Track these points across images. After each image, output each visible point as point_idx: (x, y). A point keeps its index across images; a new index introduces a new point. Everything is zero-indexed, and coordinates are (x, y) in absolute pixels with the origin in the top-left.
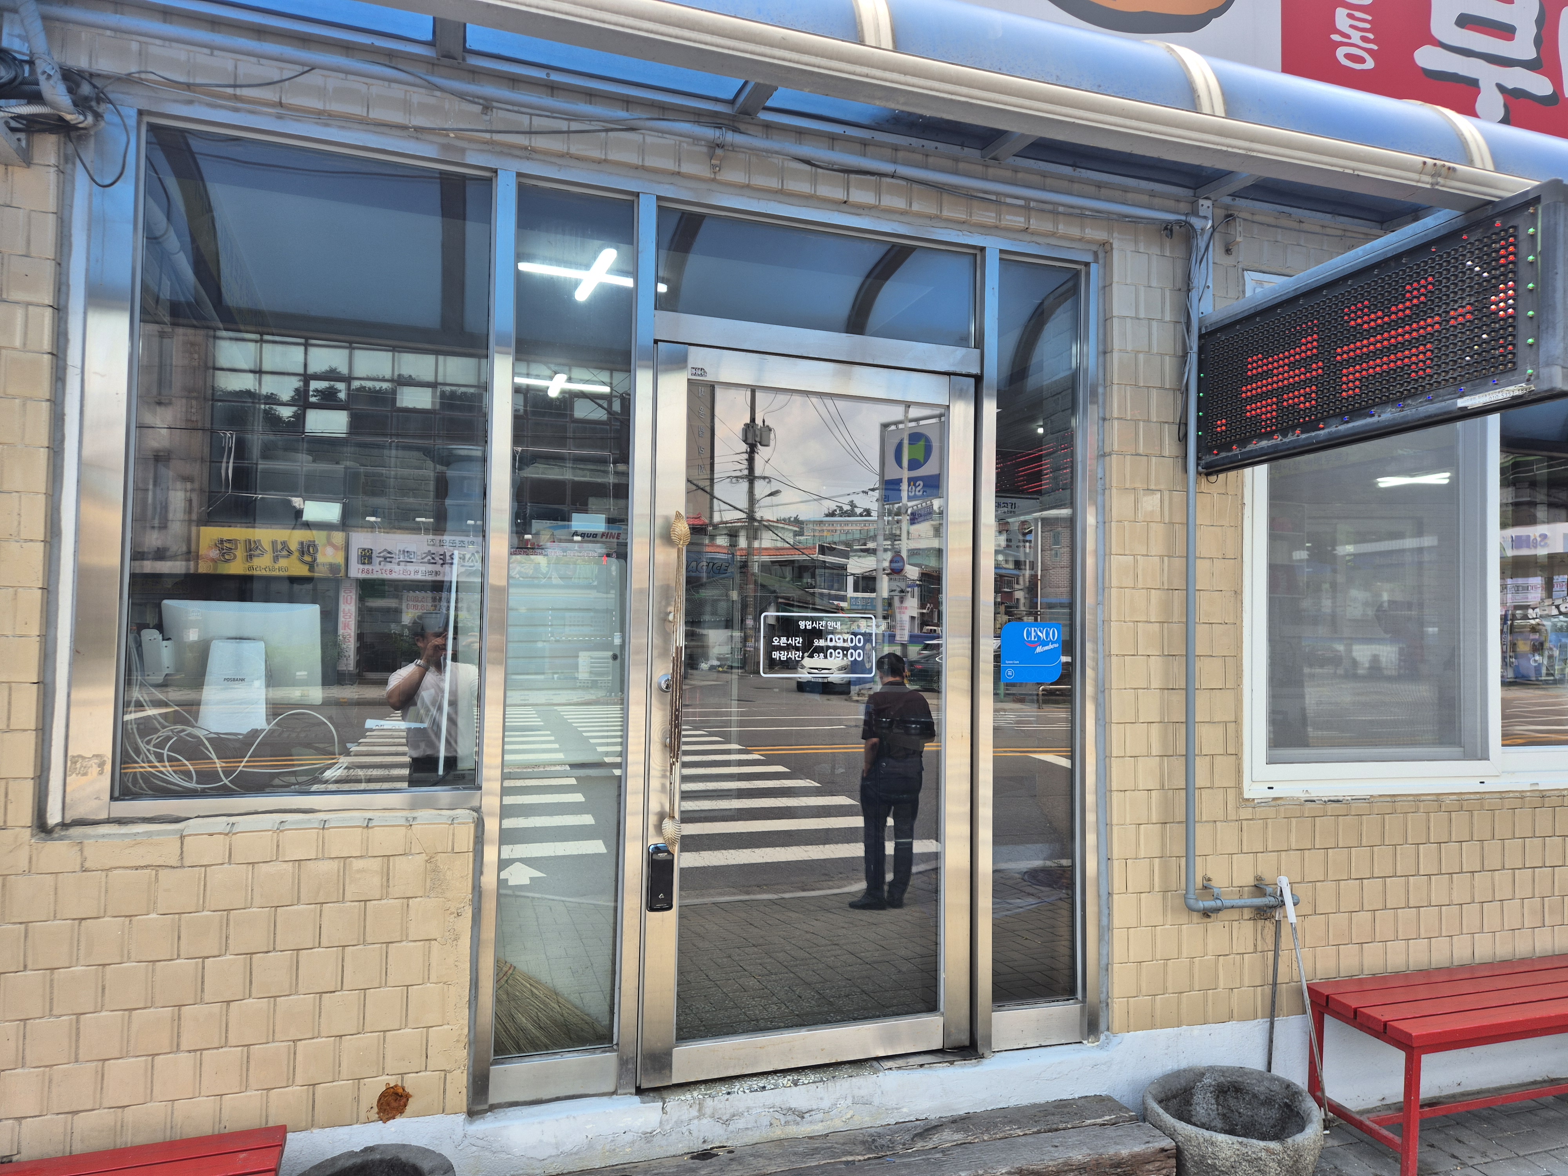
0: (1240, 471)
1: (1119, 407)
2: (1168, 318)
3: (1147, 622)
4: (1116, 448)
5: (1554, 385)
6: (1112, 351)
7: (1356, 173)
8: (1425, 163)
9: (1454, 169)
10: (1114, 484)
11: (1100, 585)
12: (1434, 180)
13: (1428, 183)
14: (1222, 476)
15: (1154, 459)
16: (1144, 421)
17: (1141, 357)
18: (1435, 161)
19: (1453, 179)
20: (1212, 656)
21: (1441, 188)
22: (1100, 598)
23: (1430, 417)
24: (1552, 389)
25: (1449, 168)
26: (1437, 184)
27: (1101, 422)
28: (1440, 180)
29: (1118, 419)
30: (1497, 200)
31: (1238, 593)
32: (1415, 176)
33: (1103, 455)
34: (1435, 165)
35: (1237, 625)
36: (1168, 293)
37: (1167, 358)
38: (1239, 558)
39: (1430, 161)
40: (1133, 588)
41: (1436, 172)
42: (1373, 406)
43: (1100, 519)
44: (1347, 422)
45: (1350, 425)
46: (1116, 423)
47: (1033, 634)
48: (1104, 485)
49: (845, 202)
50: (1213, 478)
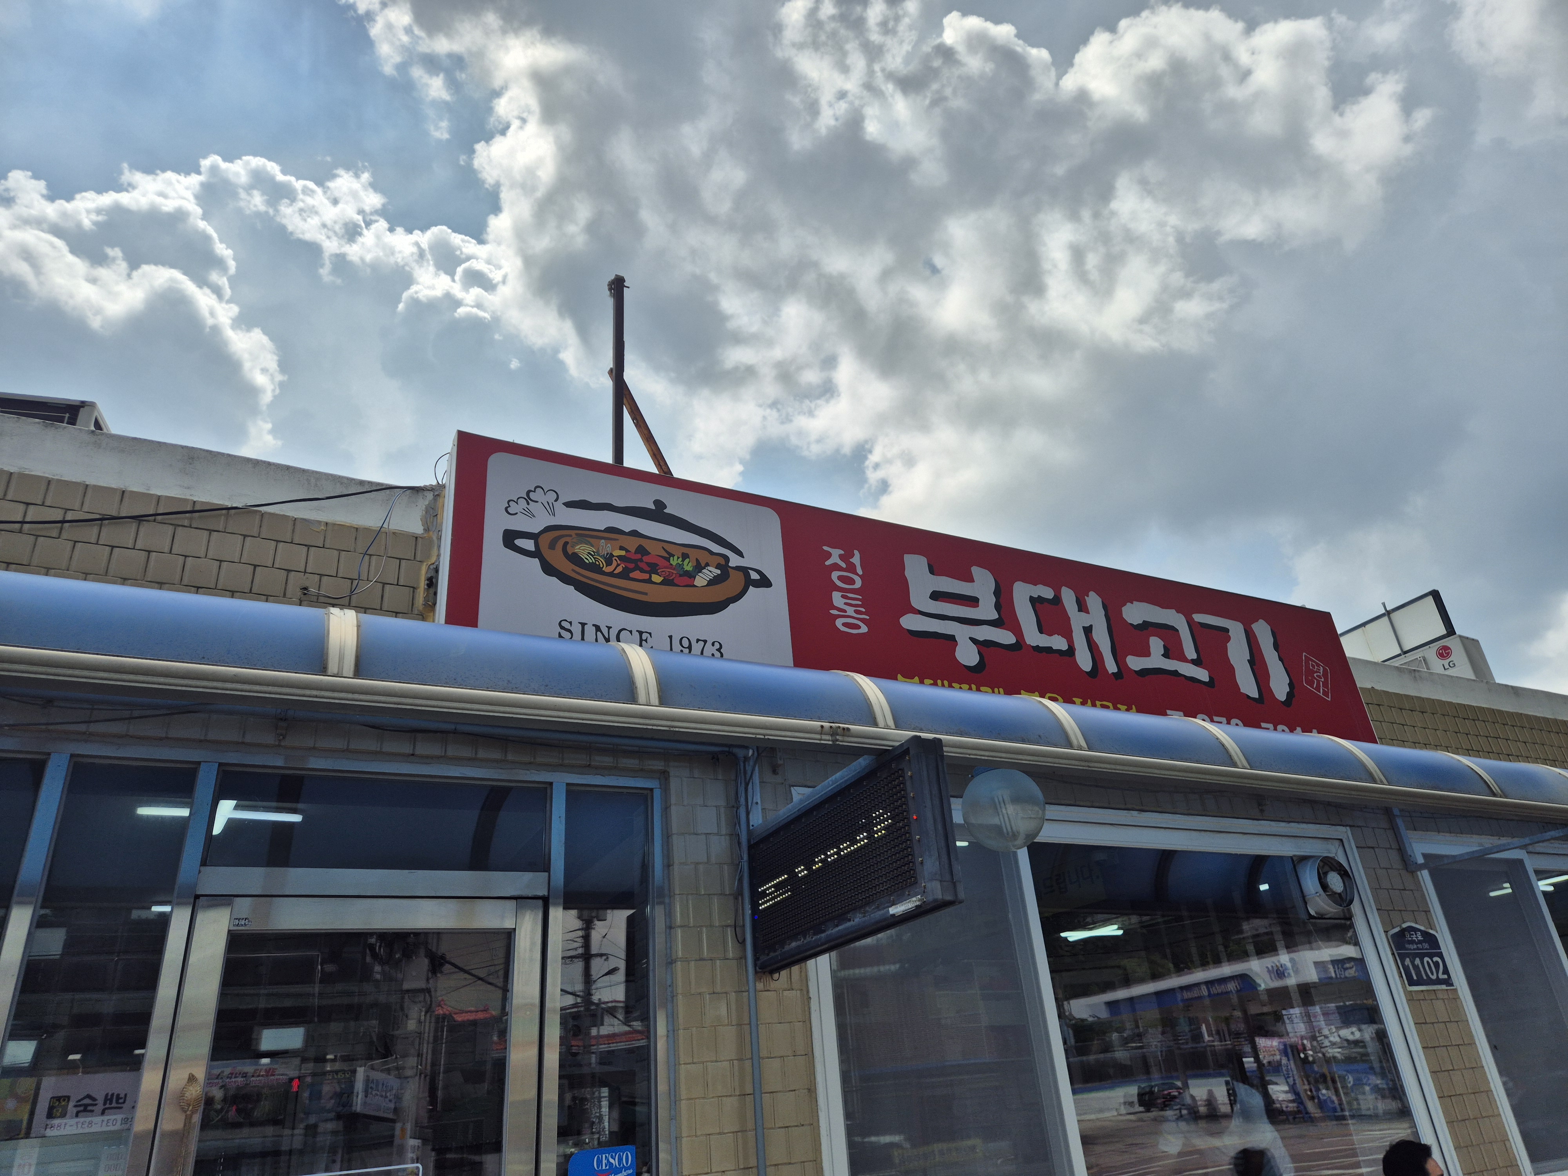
0: (803, 965)
1: (681, 914)
2: (724, 831)
3: (720, 1134)
4: (680, 954)
5: (936, 897)
6: (673, 865)
7: (766, 737)
8: (822, 727)
9: (848, 729)
10: (680, 990)
11: (673, 1098)
12: (834, 738)
13: (829, 740)
14: (784, 973)
15: (718, 962)
16: (706, 927)
17: (701, 868)
18: (832, 724)
19: (849, 736)
20: (790, 1163)
21: (841, 743)
22: (673, 1112)
23: (877, 922)
24: (935, 900)
25: (844, 729)
26: (837, 740)
27: (668, 930)
28: (838, 737)
29: (681, 926)
30: (891, 748)
31: (812, 1091)
32: (818, 736)
33: (670, 962)
34: (831, 727)
35: (814, 1126)
36: (722, 810)
37: (726, 867)
38: (809, 1055)
39: (826, 725)
40: (704, 1098)
41: (834, 732)
42: (848, 912)
43: (671, 1028)
44: (837, 926)
45: (840, 928)
46: (679, 931)
47: (604, 1162)
48: (672, 992)
49: (413, 755)
50: (776, 976)
